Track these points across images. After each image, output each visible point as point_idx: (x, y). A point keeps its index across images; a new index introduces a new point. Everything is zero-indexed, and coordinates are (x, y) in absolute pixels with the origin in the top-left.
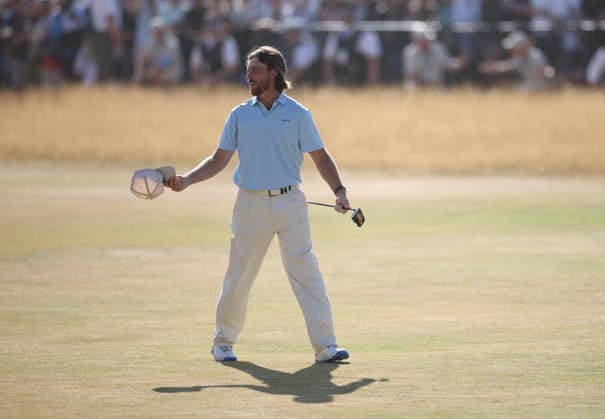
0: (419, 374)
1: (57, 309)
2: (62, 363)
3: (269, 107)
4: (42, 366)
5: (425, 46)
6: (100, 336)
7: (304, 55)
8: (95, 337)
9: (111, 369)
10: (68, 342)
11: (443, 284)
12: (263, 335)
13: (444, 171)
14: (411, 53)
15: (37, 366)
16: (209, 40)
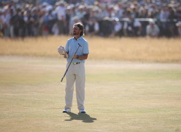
0: (150, 120)
1: (46, 100)
2: (48, 115)
3: (76, 40)
4: (42, 116)
5: (152, 25)
6: (59, 107)
7: (118, 28)
8: (57, 108)
9: (62, 117)
10: (49, 109)
11: (157, 94)
12: (105, 108)
13: (157, 62)
14: (148, 27)
15: (40, 116)
16: (91, 23)
